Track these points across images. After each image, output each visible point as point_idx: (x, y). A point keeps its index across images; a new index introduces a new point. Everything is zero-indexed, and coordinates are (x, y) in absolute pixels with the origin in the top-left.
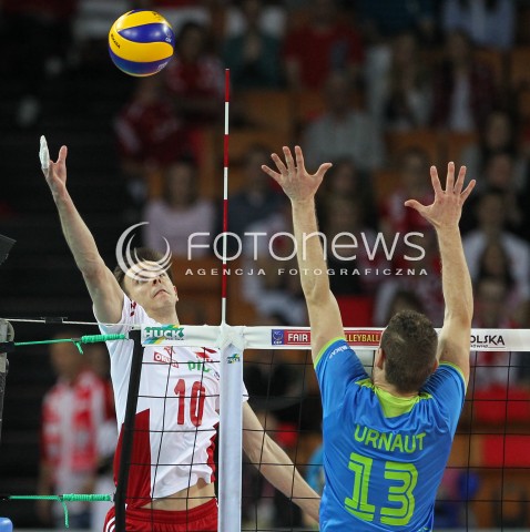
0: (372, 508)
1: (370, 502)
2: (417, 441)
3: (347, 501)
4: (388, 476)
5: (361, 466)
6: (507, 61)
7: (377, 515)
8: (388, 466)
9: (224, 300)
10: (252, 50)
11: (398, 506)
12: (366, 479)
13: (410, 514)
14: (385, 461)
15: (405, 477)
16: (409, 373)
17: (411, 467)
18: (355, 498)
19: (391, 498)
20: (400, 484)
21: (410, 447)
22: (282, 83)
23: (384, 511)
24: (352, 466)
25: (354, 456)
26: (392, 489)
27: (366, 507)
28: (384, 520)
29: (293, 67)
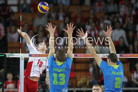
0: (58, 82)
1: (57, 81)
2: (64, 69)
3: (53, 82)
4: (60, 76)
5: (55, 75)
6: (69, 8)
7: (59, 83)
8: (60, 74)
9: (21, 49)
10: (25, 6)
11: (62, 81)
12: (56, 77)
13: (64, 82)
14: (59, 74)
15: (63, 76)
16: (60, 58)
17: (63, 74)
18: (55, 81)
19: (61, 80)
20: (62, 77)
21: (63, 70)
22: (30, 12)
23: (60, 82)
24: (53, 75)
25: (54, 74)
26: (61, 78)
27: (57, 82)
28: (60, 84)
29: (32, 9)
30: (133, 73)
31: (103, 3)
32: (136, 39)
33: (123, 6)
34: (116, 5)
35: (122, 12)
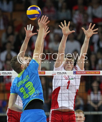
0: (27, 94)
2: (27, 77)
5: (22, 90)
8: (26, 85)
19: (29, 90)
20: (29, 86)
25: (20, 90)
30: (90, 94)
31: (53, 9)
32: (92, 53)
33: (77, 12)
34: (69, 11)
35: (76, 19)
